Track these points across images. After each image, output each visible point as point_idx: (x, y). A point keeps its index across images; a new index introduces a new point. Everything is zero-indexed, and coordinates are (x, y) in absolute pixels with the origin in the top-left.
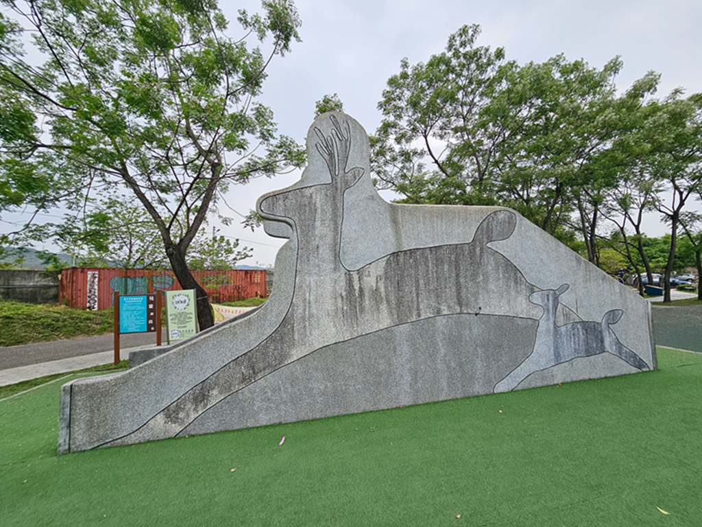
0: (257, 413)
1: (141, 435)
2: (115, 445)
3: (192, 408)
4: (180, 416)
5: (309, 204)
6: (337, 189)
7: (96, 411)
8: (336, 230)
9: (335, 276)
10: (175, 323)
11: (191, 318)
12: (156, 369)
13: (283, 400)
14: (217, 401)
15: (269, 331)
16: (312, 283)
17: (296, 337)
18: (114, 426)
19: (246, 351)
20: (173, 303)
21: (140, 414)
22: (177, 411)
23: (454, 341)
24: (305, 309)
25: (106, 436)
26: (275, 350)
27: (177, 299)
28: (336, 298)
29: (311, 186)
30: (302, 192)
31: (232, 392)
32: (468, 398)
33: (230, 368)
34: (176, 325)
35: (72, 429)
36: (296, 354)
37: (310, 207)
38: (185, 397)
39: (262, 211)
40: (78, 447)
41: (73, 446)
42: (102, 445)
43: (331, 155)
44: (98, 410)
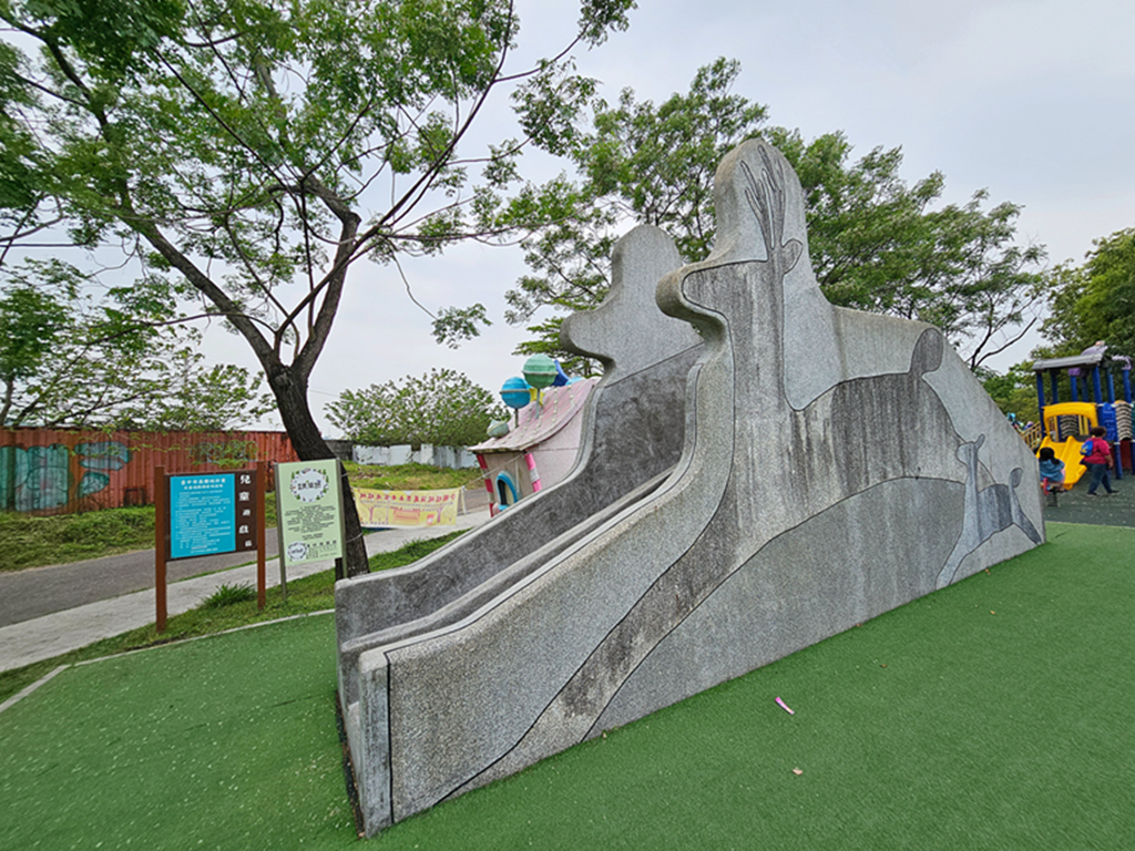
0: (699, 668)
1: (525, 751)
2: (481, 784)
3: (608, 676)
4: (589, 697)
5: (744, 292)
6: (774, 271)
7: (442, 717)
8: (777, 340)
9: (779, 418)
10: (297, 530)
11: (332, 517)
12: (547, 607)
13: (731, 638)
14: (644, 656)
15: (708, 515)
16: (755, 430)
17: (741, 525)
18: (479, 743)
19: (680, 554)
20: (292, 488)
21: (523, 707)
22: (583, 690)
23: (900, 518)
24: (748, 475)
25: (465, 767)
26: (716, 549)
27: (302, 479)
28: (782, 455)
29: (743, 262)
30: (734, 271)
31: (663, 635)
32: (918, 600)
33: (659, 590)
34: (299, 533)
35: (394, 767)
36: (743, 553)
37: (745, 298)
38: (595, 658)
39: (684, 296)
40: (409, 807)
41: (400, 806)
42: (456, 789)
43: (764, 211)
44: (446, 713)
